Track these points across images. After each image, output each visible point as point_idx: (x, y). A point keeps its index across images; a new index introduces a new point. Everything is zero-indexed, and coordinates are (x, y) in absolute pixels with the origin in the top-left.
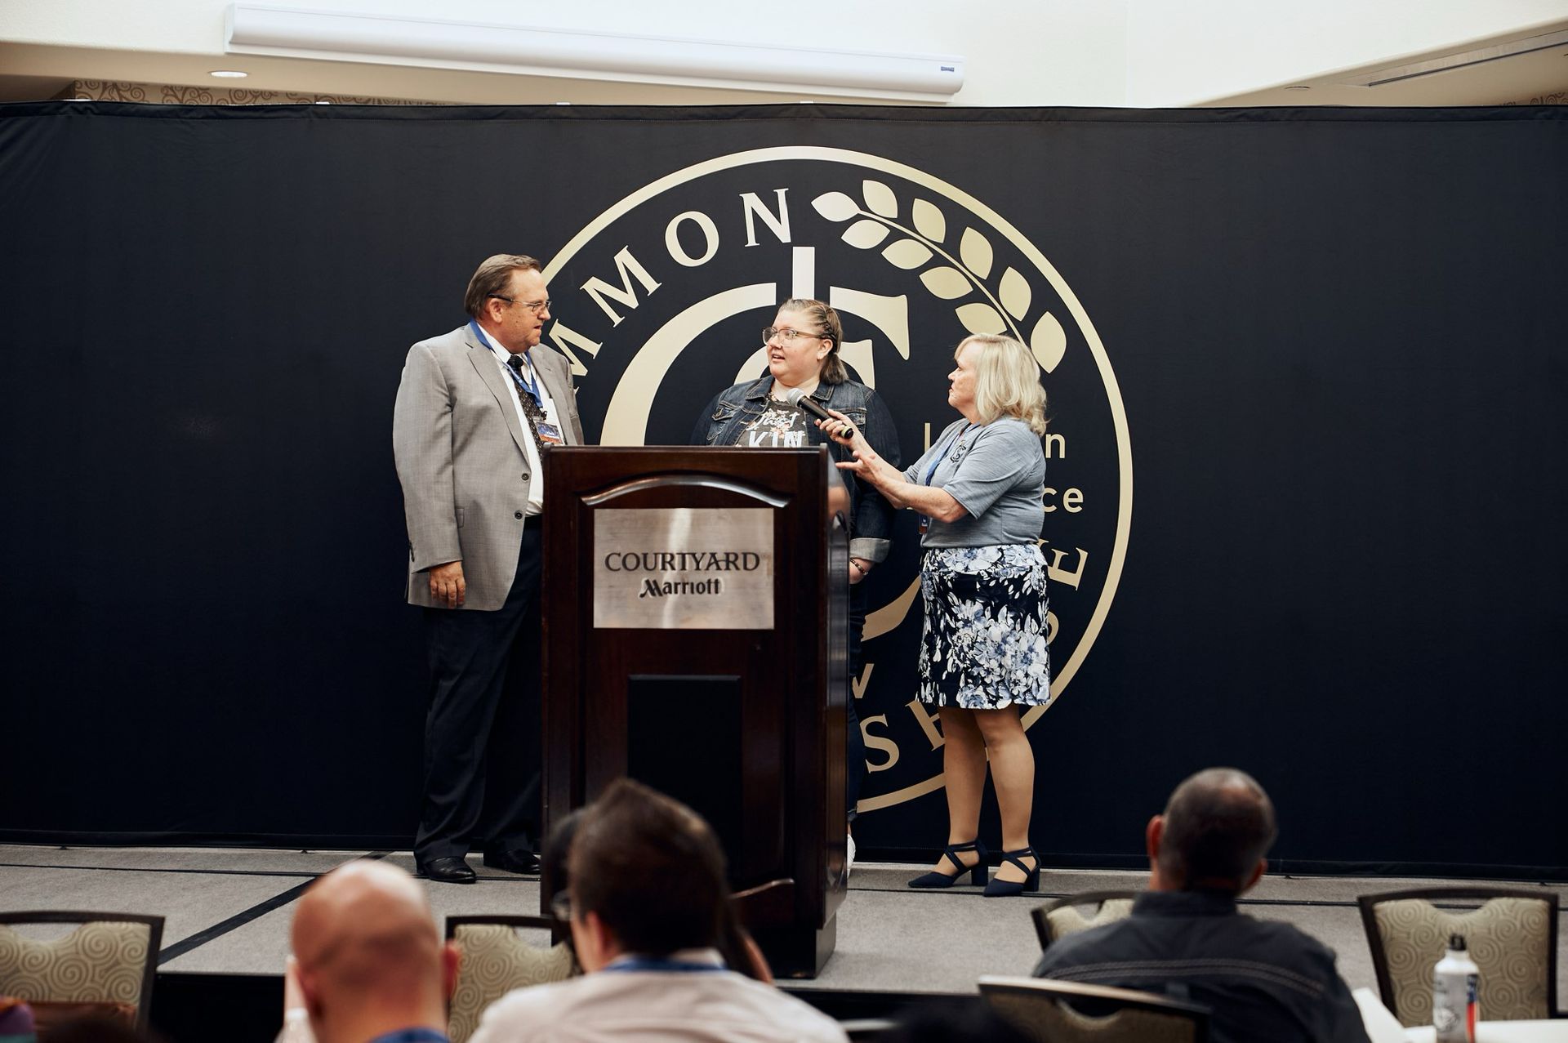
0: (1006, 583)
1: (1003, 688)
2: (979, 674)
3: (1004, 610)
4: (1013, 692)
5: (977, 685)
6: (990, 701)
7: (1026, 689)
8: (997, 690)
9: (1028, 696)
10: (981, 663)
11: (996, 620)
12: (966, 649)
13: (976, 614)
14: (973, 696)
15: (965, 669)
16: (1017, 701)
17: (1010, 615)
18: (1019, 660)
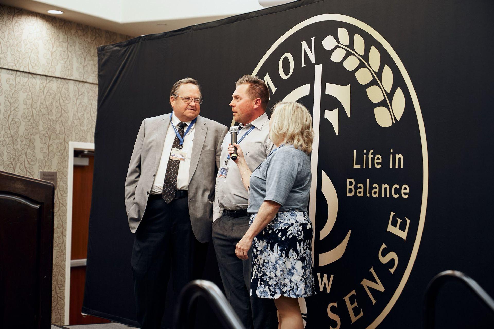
0: (277, 231)
1: (278, 288)
2: (266, 279)
3: (276, 246)
4: (283, 290)
5: (265, 286)
6: (271, 295)
7: (290, 289)
8: (274, 289)
9: (291, 293)
10: (267, 273)
11: (273, 251)
12: (261, 266)
13: (264, 247)
14: (263, 291)
15: (261, 277)
16: (285, 295)
17: (279, 249)
18: (286, 273)
